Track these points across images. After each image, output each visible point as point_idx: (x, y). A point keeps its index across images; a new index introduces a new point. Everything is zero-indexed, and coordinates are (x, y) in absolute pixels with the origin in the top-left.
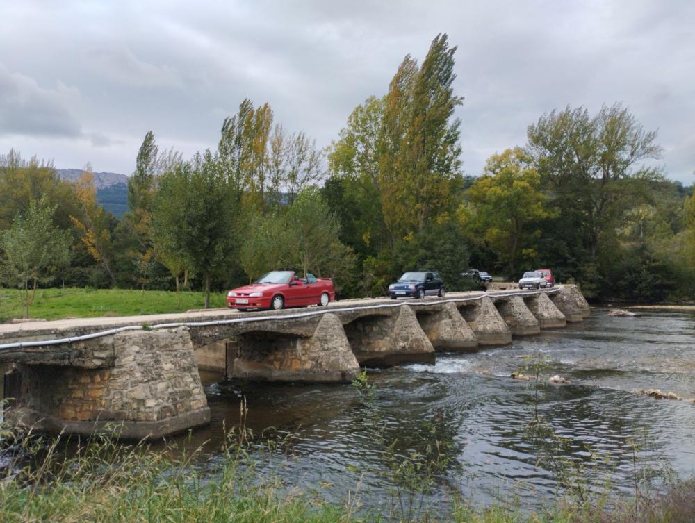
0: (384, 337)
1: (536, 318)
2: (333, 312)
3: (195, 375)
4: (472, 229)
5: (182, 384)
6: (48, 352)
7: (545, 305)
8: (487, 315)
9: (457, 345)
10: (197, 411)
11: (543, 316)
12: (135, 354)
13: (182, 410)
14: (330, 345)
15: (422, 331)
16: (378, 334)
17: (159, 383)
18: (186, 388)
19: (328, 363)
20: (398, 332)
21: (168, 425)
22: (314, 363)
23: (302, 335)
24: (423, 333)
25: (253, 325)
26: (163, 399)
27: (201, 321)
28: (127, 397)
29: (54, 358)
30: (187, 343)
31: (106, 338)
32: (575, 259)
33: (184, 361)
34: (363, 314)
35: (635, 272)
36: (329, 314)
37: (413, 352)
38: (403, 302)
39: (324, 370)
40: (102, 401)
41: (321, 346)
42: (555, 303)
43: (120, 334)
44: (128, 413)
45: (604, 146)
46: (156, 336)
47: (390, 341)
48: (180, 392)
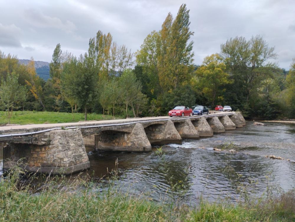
0: (161, 133)
1: (224, 125)
2: (140, 123)
3: (84, 148)
4: (197, 88)
5: (78, 152)
6: (23, 138)
7: (227, 120)
8: (203, 124)
9: (191, 137)
10: (85, 163)
11: (226, 125)
12: (59, 139)
14: (139, 136)
15: (176, 130)
16: (158, 132)
17: (69, 151)
18: (80, 153)
19: (138, 144)
20: (167, 131)
21: (73, 169)
22: (132, 144)
23: (127, 132)
24: (177, 131)
25: (107, 128)
26: (71, 158)
27: (85, 126)
28: (56, 157)
29: (25, 141)
30: (80, 135)
31: (47, 132)
32: (240, 101)
33: (79, 142)
34: (152, 123)
35: (265, 107)
36: (138, 123)
37: (174, 139)
38: (169, 118)
39: (136, 146)
40: (45, 159)
41: (135, 137)
42: (231, 119)
43: (52, 131)
44: (56, 164)
45: (253, 53)
46: (67, 132)
47: (163, 135)
48: (77, 155)
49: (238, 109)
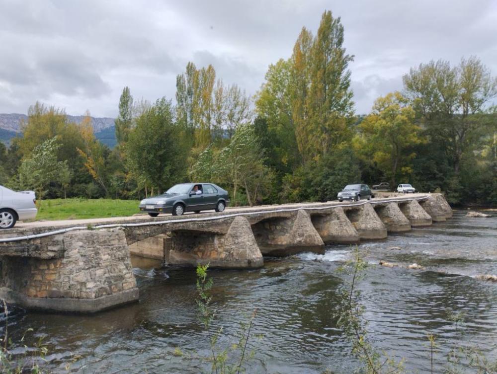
0: (285, 233)
1: (409, 219)
2: (243, 215)
3: (128, 264)
4: (363, 152)
5: (117, 270)
6: (11, 247)
7: (415, 209)
8: (368, 217)
9: (344, 239)
10: (128, 291)
11: (413, 217)
12: (79, 248)
13: (116, 290)
14: (240, 240)
15: (314, 229)
16: (281, 231)
17: (98, 269)
18: (120, 273)
19: (238, 254)
20: (296, 230)
21: (104, 302)
22: (227, 253)
23: (218, 232)
24: (316, 231)
26: (101, 282)
27: (135, 223)
28: (73, 280)
29: (16, 251)
30: (121, 240)
31: (58, 236)
32: (442, 174)
33: (119, 253)
34: (268, 217)
35: (488, 183)
36: (240, 217)
37: (307, 245)
38: (300, 207)
39: (235, 258)
40: (55, 283)
41: (233, 241)
42: (423, 207)
43: (69, 233)
44: (74, 292)
45: (464, 89)
46: (97, 234)
47: (289, 237)
48: (114, 276)
49: (437, 189)
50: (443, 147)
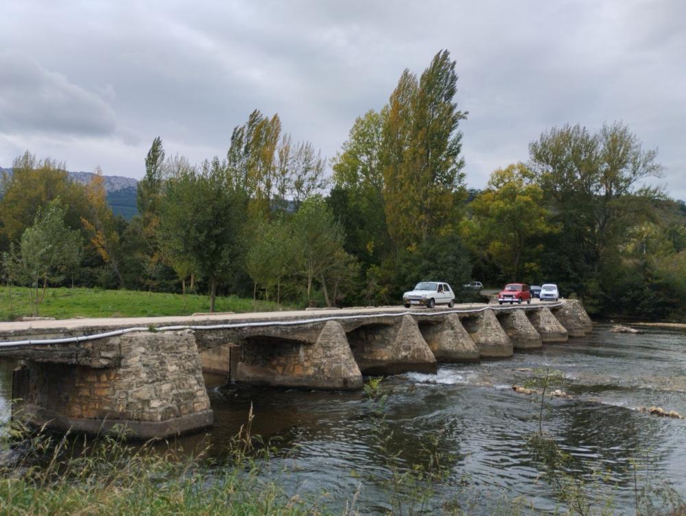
0: (386, 345)
1: (538, 332)
2: (336, 320)
3: (200, 378)
4: (474, 241)
5: (186, 386)
6: (56, 350)
7: (547, 319)
8: (489, 327)
9: (459, 356)
10: (200, 413)
11: (544, 329)
12: (141, 355)
13: (186, 411)
14: (333, 352)
15: (424, 341)
16: (381, 343)
17: (164, 384)
18: (191, 390)
19: (330, 370)
20: (400, 341)
21: (171, 427)
22: (317, 369)
23: (305, 341)
24: (425, 343)
25: (257, 330)
26: (167, 400)
27: (206, 325)
28: (132, 397)
29: (62, 357)
30: (192, 346)
31: (113, 338)
32: (576, 274)
33: (188, 363)
34: (366, 323)
35: (637, 289)
36: (332, 322)
37: (415, 362)
38: (406, 311)
39: (326, 376)
40: (107, 400)
41: (324, 353)
42: (557, 317)
43: (126, 335)
44: (133, 413)
45: (606, 164)
46: (162, 337)
47: (392, 351)
48: (184, 393)
49: (573, 294)
50: (579, 238)
